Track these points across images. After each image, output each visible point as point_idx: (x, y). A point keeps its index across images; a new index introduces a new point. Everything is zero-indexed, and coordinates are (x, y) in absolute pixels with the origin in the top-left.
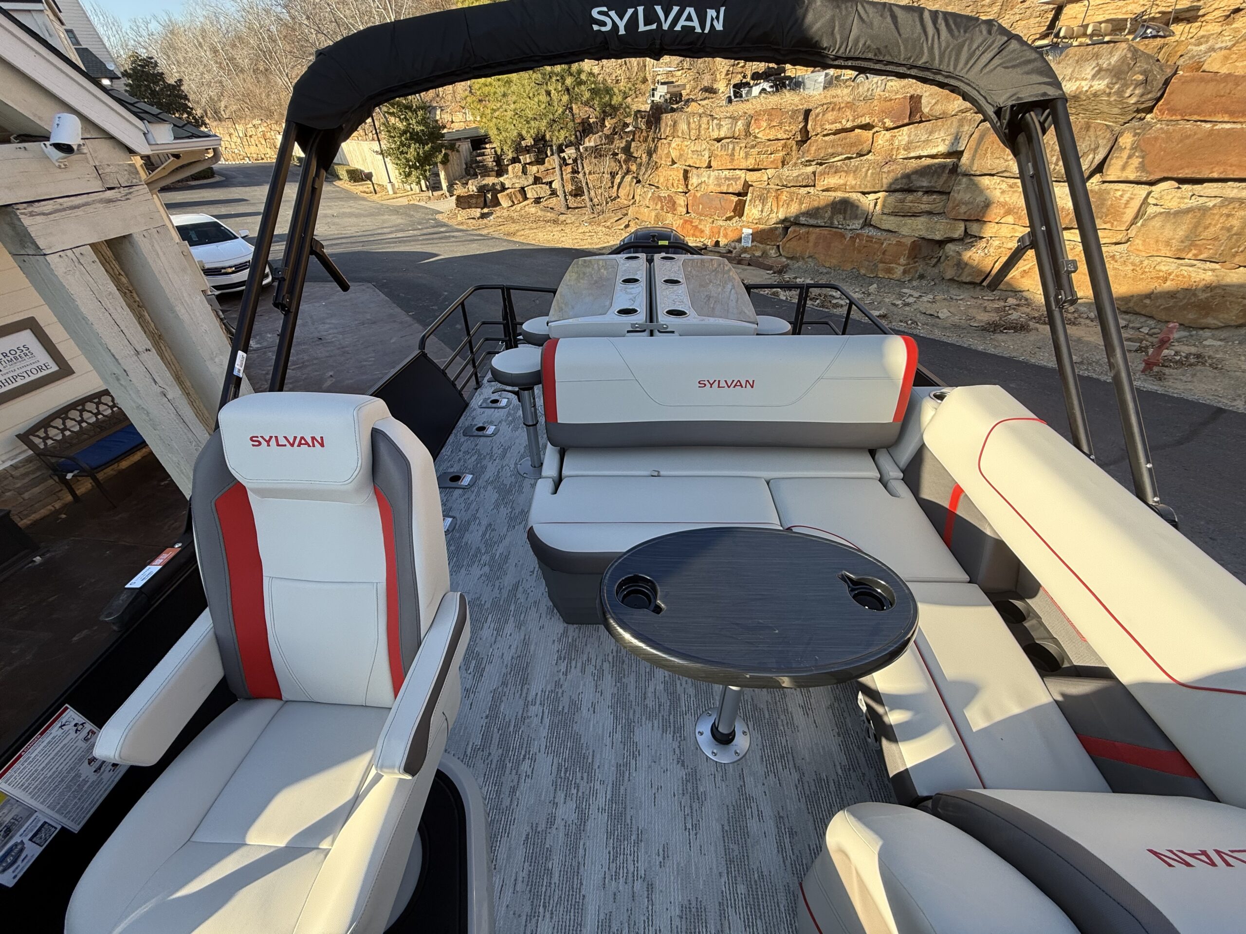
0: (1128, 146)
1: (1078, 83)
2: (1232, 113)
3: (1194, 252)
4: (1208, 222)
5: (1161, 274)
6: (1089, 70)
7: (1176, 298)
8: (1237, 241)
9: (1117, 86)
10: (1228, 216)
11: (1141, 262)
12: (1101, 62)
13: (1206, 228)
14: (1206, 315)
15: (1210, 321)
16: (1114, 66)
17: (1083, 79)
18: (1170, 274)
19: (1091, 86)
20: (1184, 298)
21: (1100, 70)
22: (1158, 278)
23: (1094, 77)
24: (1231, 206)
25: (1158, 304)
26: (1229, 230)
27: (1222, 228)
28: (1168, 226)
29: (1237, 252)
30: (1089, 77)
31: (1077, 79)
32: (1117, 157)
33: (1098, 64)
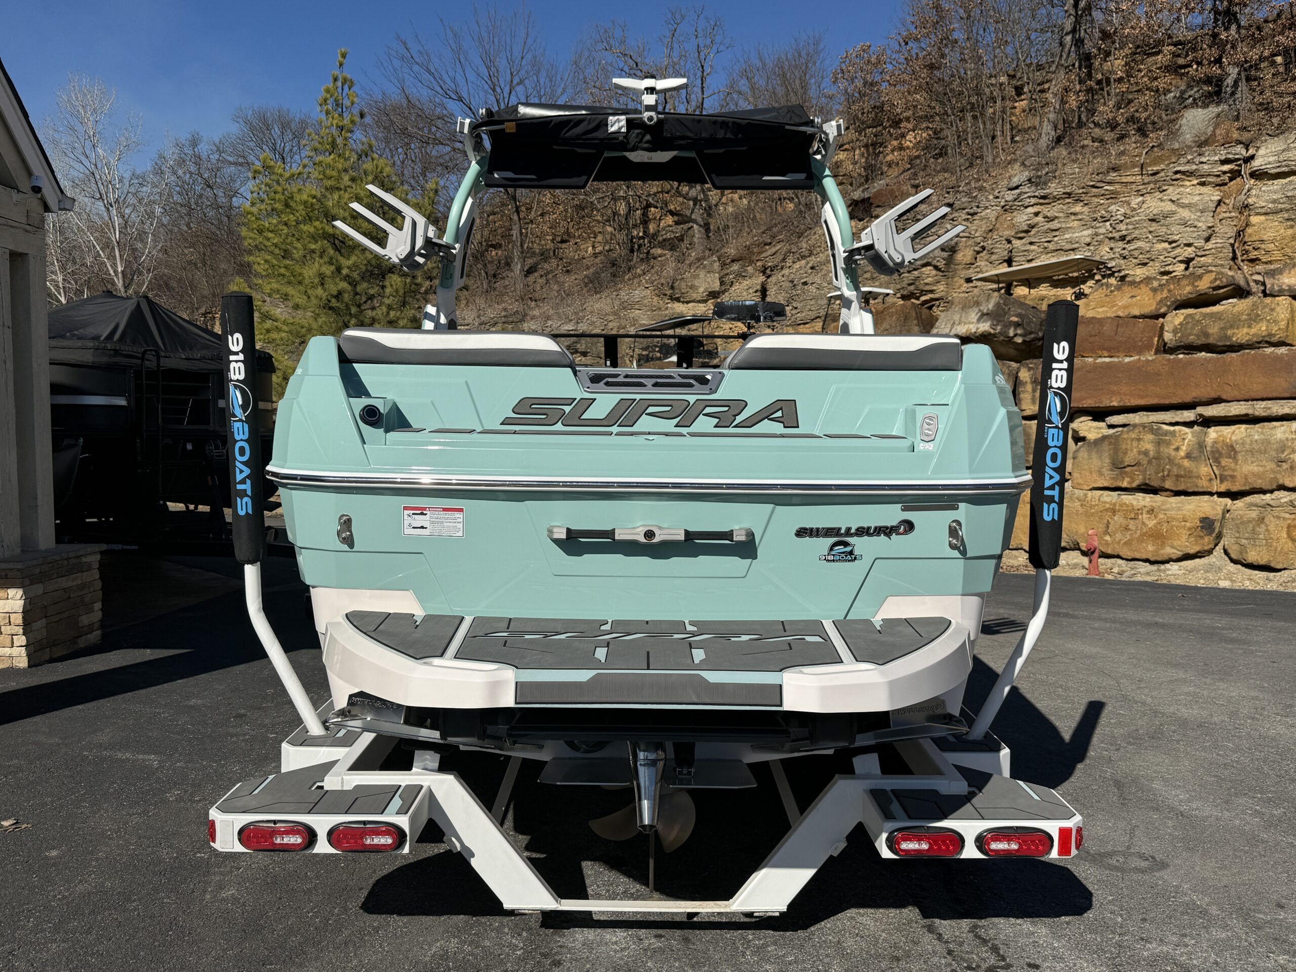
0: (1028, 380)
1: (966, 326)
2: (1108, 349)
3: (1127, 479)
4: (1124, 447)
5: (1108, 506)
6: (973, 315)
7: (1129, 529)
8: (1159, 465)
9: (999, 328)
10: (1139, 440)
11: (1086, 495)
12: (981, 308)
13: (1125, 453)
14: (1163, 545)
15: (1169, 551)
16: (992, 311)
17: (969, 323)
18: (1115, 505)
19: (978, 329)
20: (1137, 529)
21: (983, 315)
22: (1107, 510)
23: (979, 320)
24: (1136, 431)
25: (1117, 539)
26: (1146, 453)
27: (1140, 452)
28: (1094, 455)
29: (1164, 476)
30: (975, 320)
31: (965, 323)
32: (1023, 392)
33: (980, 310)
